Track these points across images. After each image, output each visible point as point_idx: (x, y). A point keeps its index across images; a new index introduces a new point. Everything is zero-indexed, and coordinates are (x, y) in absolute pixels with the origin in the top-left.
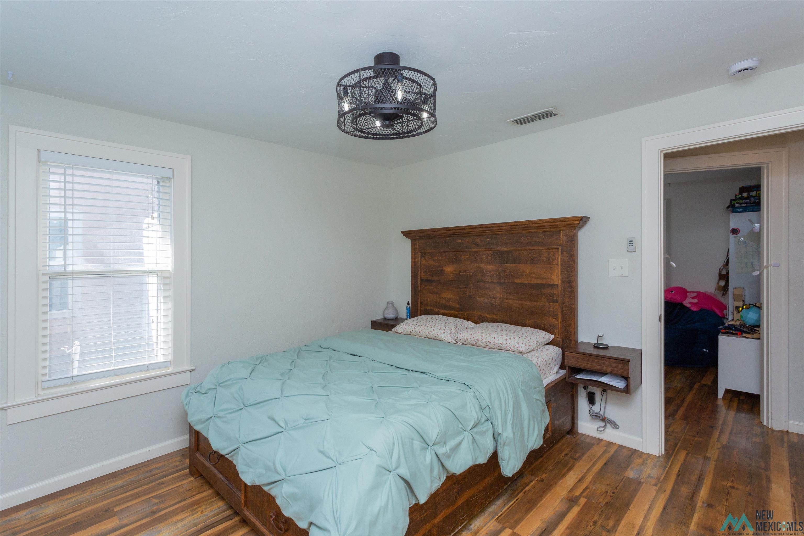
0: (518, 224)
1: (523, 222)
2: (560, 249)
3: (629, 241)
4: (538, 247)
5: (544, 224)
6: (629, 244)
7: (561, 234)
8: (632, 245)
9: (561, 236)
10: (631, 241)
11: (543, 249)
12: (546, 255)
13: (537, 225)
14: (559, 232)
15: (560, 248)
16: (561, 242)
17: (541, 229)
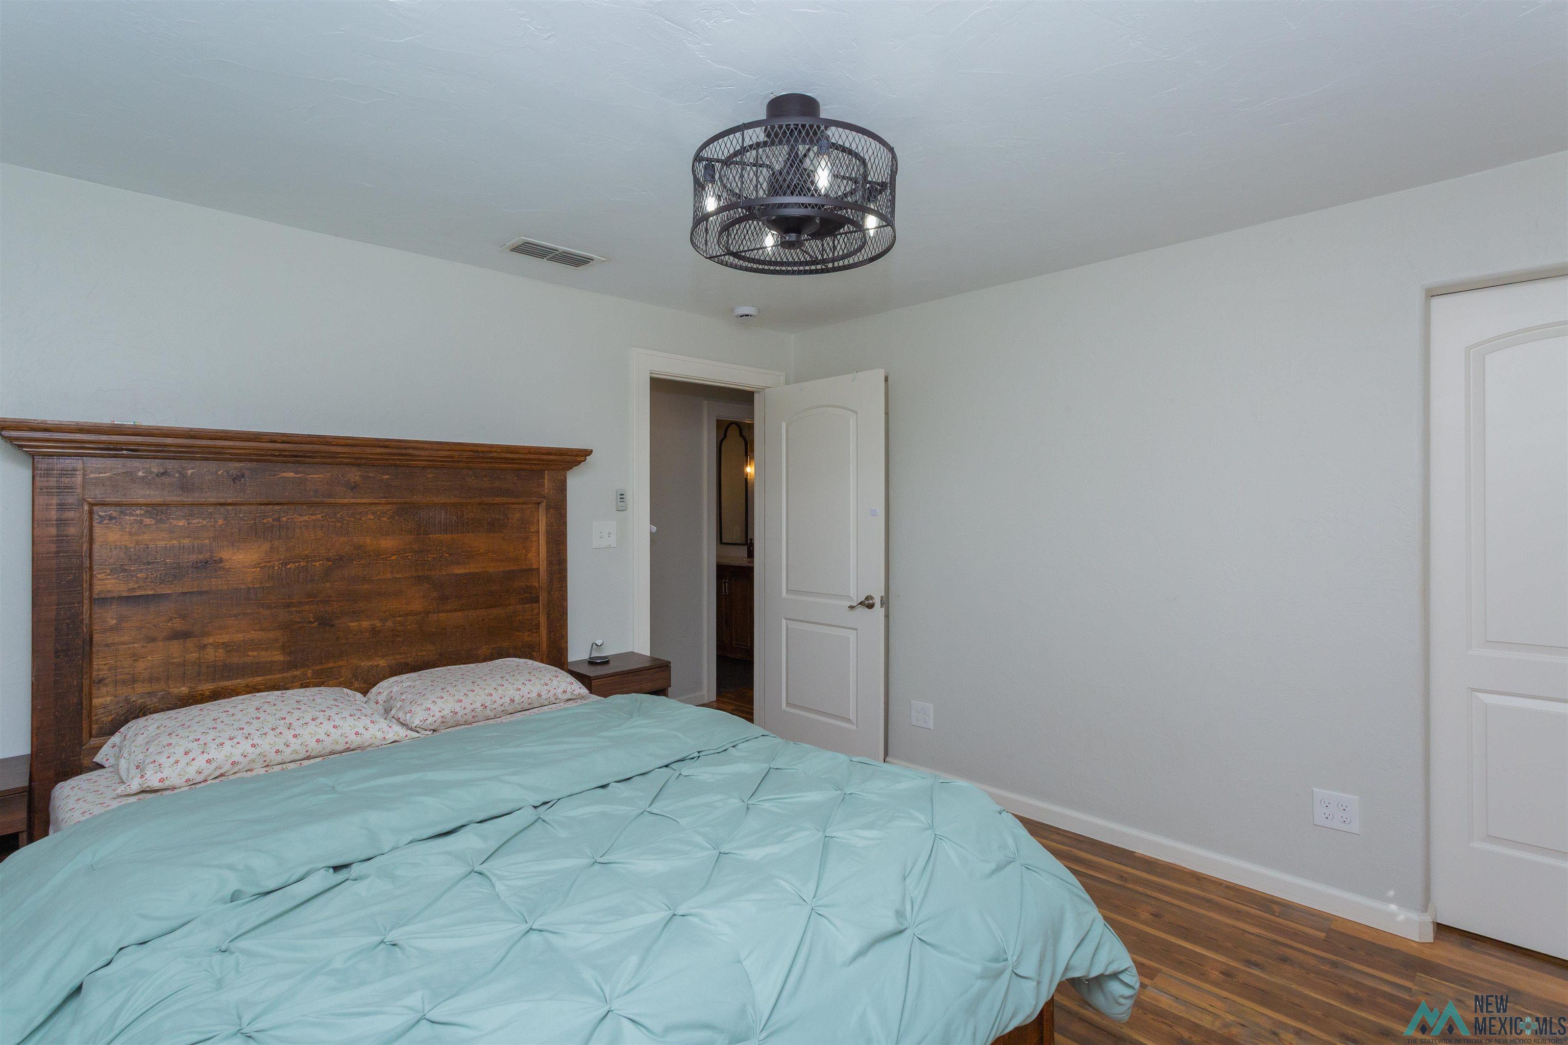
0: (479, 449)
1: (492, 446)
2: (544, 504)
3: (620, 495)
4: (505, 500)
5: (532, 456)
6: (620, 498)
7: (546, 476)
8: (623, 500)
9: (546, 481)
10: (622, 495)
11: (513, 503)
12: (517, 515)
13: (515, 456)
14: (542, 472)
15: (545, 501)
16: (546, 491)
17: (518, 464)
